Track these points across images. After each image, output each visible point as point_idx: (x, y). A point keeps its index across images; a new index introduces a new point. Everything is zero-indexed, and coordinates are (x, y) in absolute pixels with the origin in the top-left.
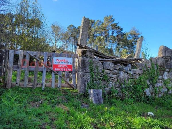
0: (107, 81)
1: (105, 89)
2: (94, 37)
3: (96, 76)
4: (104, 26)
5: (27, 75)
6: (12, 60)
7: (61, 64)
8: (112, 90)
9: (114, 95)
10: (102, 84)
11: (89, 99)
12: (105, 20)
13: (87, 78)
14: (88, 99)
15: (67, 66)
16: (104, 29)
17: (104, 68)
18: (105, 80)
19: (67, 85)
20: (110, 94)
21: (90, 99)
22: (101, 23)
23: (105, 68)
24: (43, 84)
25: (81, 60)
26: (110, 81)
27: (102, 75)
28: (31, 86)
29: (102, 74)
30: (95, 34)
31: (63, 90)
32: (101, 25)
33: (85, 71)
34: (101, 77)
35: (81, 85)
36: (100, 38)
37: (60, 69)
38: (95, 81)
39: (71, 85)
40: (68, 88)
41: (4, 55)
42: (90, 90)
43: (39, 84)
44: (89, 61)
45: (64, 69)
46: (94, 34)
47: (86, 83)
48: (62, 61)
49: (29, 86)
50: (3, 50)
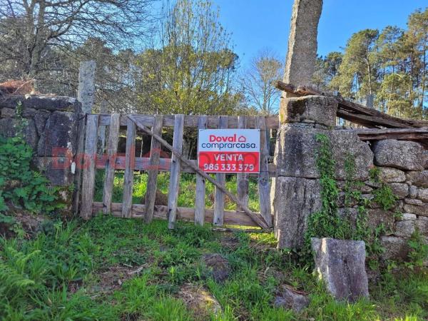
0: (392, 210)
1: (384, 239)
2: (377, 77)
3: (344, 190)
4: (409, 41)
5: (129, 182)
6: (93, 142)
7: (223, 150)
8: (412, 244)
9: (421, 264)
10: (370, 221)
11: (314, 273)
12: (413, 22)
13: (308, 196)
14: (310, 271)
15: (241, 157)
16: (409, 50)
17: (376, 163)
18: (382, 206)
19: (240, 217)
20: (408, 260)
21: (317, 274)
22: (400, 35)
23: (381, 163)
24: (170, 210)
25: (286, 135)
26: (404, 211)
27: (370, 186)
28: (139, 213)
29: (371, 183)
30: (381, 70)
31: (228, 231)
32: (397, 41)
33: (302, 171)
34: (364, 193)
35: (285, 220)
36: (396, 78)
37: (221, 167)
38: (342, 207)
39: (255, 218)
40: (245, 228)
41: (70, 129)
42: (317, 240)
43: (159, 209)
44: (314, 138)
45: (231, 167)
46: (375, 70)
47: (305, 213)
48: (227, 142)
49: (135, 215)
50: (69, 114)
